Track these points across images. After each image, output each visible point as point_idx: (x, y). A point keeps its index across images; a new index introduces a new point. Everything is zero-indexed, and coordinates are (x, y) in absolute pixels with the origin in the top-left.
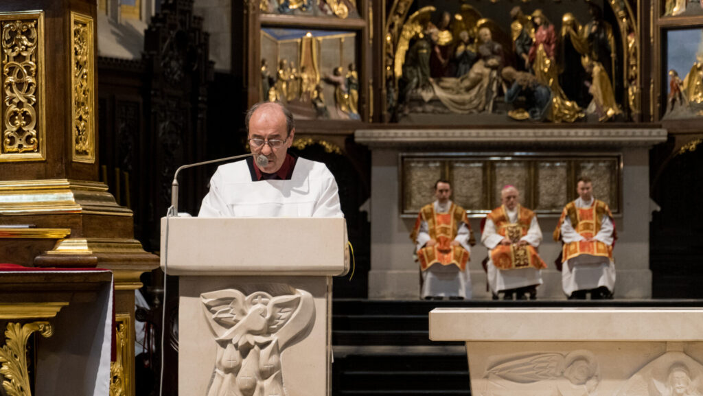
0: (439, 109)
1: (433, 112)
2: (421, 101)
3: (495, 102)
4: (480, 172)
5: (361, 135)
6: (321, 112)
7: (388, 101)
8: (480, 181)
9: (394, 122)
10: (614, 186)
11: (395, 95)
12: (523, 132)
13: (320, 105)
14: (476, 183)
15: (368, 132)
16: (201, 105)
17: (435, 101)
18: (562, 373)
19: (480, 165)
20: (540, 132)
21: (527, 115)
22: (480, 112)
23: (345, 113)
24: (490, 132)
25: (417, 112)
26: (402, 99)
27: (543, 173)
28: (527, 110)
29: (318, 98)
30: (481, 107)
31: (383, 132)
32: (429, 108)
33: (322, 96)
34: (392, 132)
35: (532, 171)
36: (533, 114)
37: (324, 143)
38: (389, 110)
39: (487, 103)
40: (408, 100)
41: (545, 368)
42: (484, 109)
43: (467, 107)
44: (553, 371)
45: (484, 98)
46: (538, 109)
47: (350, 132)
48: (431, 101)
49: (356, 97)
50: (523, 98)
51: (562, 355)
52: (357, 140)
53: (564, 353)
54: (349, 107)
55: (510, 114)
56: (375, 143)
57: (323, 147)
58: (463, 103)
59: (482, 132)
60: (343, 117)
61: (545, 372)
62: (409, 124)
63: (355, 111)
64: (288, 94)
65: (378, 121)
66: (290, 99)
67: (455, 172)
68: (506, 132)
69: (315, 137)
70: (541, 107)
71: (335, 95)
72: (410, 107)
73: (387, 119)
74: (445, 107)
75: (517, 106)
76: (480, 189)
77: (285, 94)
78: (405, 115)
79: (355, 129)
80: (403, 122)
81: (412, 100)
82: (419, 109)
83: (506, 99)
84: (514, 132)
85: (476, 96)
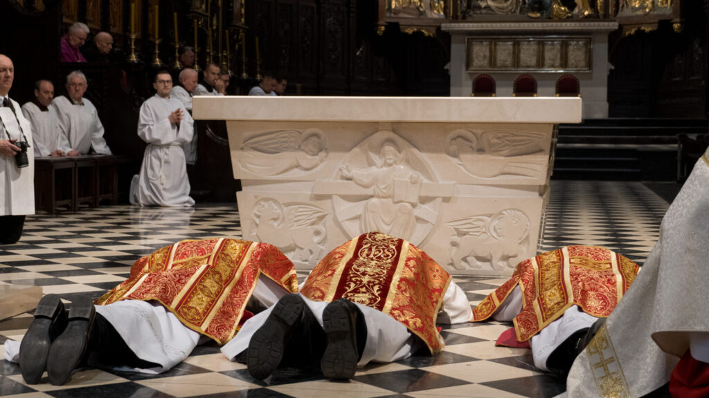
0: (489, 12)
1: (486, 14)
2: (479, 8)
3: (521, 8)
4: (511, 47)
5: (445, 26)
6: (422, 13)
7: (461, 8)
8: (512, 52)
9: (464, 19)
10: (588, 55)
11: (465, 4)
12: (535, 24)
13: (421, 9)
14: (509, 53)
15: (448, 25)
16: (352, 9)
17: (488, 7)
18: (300, 146)
19: (512, 43)
20: (545, 24)
21: (538, 15)
22: (512, 13)
23: (437, 14)
24: (517, 24)
25: (477, 14)
26: (469, 6)
27: (547, 48)
28: (539, 12)
29: (421, 5)
30: (513, 10)
31: (457, 25)
32: (484, 11)
33: (422, 4)
34: (462, 25)
35: (541, 47)
36: (542, 14)
37: (423, 31)
38: (462, 13)
39: (517, 8)
40: (472, 6)
41: (286, 142)
42: (515, 12)
43: (505, 11)
44: (292, 144)
45: (515, 5)
46: (545, 12)
47: (438, 25)
48: (485, 8)
49: (443, 6)
50: (536, 6)
51: (299, 132)
52: (443, 29)
53: (301, 131)
54: (438, 11)
55: (530, 14)
56: (452, 31)
57: (423, 33)
58: (503, 8)
59: (513, 24)
60: (435, 16)
61: (286, 145)
62: (471, 20)
63: (442, 13)
64: (403, 3)
65: (455, 19)
66: (404, 6)
67: (497, 47)
68: (526, 24)
69: (418, 28)
70: (547, 11)
71: (430, 4)
72: (473, 11)
73: (460, 18)
74: (493, 11)
75: (533, 10)
76: (511, 57)
77: (401, 3)
78: (470, 16)
79: (441, 23)
80: (468, 19)
81: (474, 7)
82: (478, 12)
83: (527, 6)
84: (530, 24)
85: (510, 5)
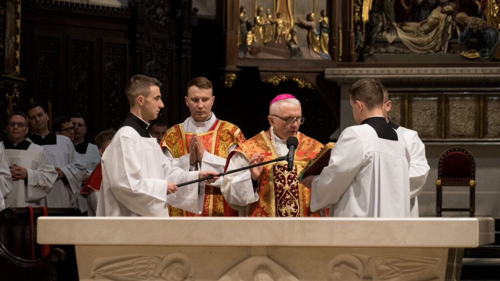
0: (401, 50)
1: (395, 52)
2: (385, 43)
3: (450, 43)
4: (435, 105)
5: (331, 73)
6: (295, 52)
7: (356, 43)
8: (436, 113)
9: (361, 61)
11: (362, 38)
12: (472, 69)
13: (293, 46)
14: (431, 115)
15: (336, 70)
16: (185, 47)
17: (398, 42)
18: (161, 274)
19: (436, 98)
20: (488, 69)
21: (477, 54)
22: (437, 52)
23: (318, 53)
24: (444, 69)
25: (381, 53)
26: (368, 41)
27: (491, 106)
28: (478, 51)
29: (292, 40)
30: (437, 48)
31: (349, 70)
32: (392, 49)
33: (295, 38)
34: (357, 70)
35: (482, 104)
36: (483, 53)
37: (297, 80)
38: (357, 51)
39: (443, 44)
40: (373, 42)
41: (144, 269)
42: (440, 50)
43: (425, 48)
44: (152, 272)
45: (440, 40)
46: (487, 50)
47: (321, 70)
48: (394, 43)
49: (327, 40)
50: (475, 40)
51: (160, 258)
52: (326, 77)
53: (162, 256)
54: (321, 49)
55: (463, 53)
56: (343, 79)
57: (297, 83)
58: (421, 45)
59: (437, 70)
60: (316, 57)
61: (145, 273)
62: (373, 62)
63: (326, 52)
64: (265, 37)
65: (347, 60)
66: (266, 41)
67: (414, 105)
68: (458, 70)
69: (290, 74)
70: (490, 48)
71: (308, 37)
72: (375, 48)
73: (355, 58)
74: (407, 48)
75: (469, 47)
76: (435, 120)
77: (262, 37)
78: (370, 55)
79: (326, 68)
80: (368, 61)
81: (376, 42)
82: (383, 50)
83: (459, 41)
84: (465, 69)
85: (433, 39)
